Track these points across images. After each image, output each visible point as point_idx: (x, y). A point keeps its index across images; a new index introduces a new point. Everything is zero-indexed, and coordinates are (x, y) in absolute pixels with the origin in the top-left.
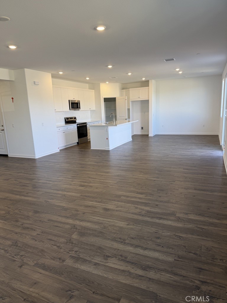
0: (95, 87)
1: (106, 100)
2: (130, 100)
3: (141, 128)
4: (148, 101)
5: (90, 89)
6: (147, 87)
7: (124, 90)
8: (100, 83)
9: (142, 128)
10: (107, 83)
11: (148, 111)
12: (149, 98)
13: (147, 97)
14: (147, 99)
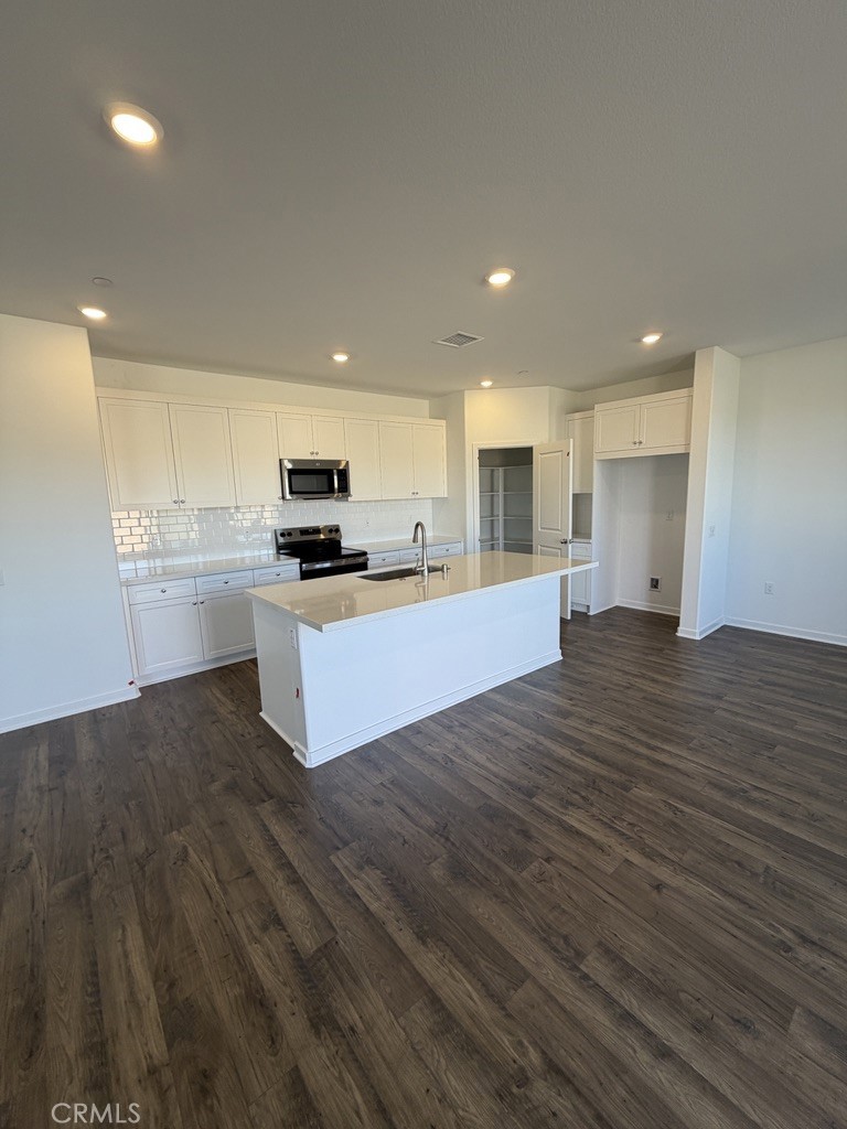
0: (448, 408)
1: (489, 457)
2: (596, 457)
3: (648, 584)
4: (681, 460)
5: (433, 416)
6: (684, 392)
7: (577, 415)
8: (461, 393)
9: (655, 584)
10: (487, 384)
11: (683, 511)
12: (688, 444)
13: (682, 441)
14: (681, 450)
